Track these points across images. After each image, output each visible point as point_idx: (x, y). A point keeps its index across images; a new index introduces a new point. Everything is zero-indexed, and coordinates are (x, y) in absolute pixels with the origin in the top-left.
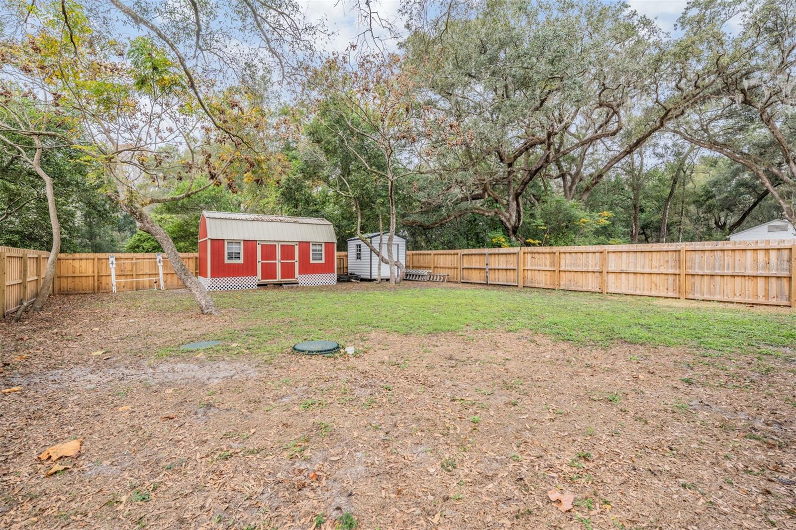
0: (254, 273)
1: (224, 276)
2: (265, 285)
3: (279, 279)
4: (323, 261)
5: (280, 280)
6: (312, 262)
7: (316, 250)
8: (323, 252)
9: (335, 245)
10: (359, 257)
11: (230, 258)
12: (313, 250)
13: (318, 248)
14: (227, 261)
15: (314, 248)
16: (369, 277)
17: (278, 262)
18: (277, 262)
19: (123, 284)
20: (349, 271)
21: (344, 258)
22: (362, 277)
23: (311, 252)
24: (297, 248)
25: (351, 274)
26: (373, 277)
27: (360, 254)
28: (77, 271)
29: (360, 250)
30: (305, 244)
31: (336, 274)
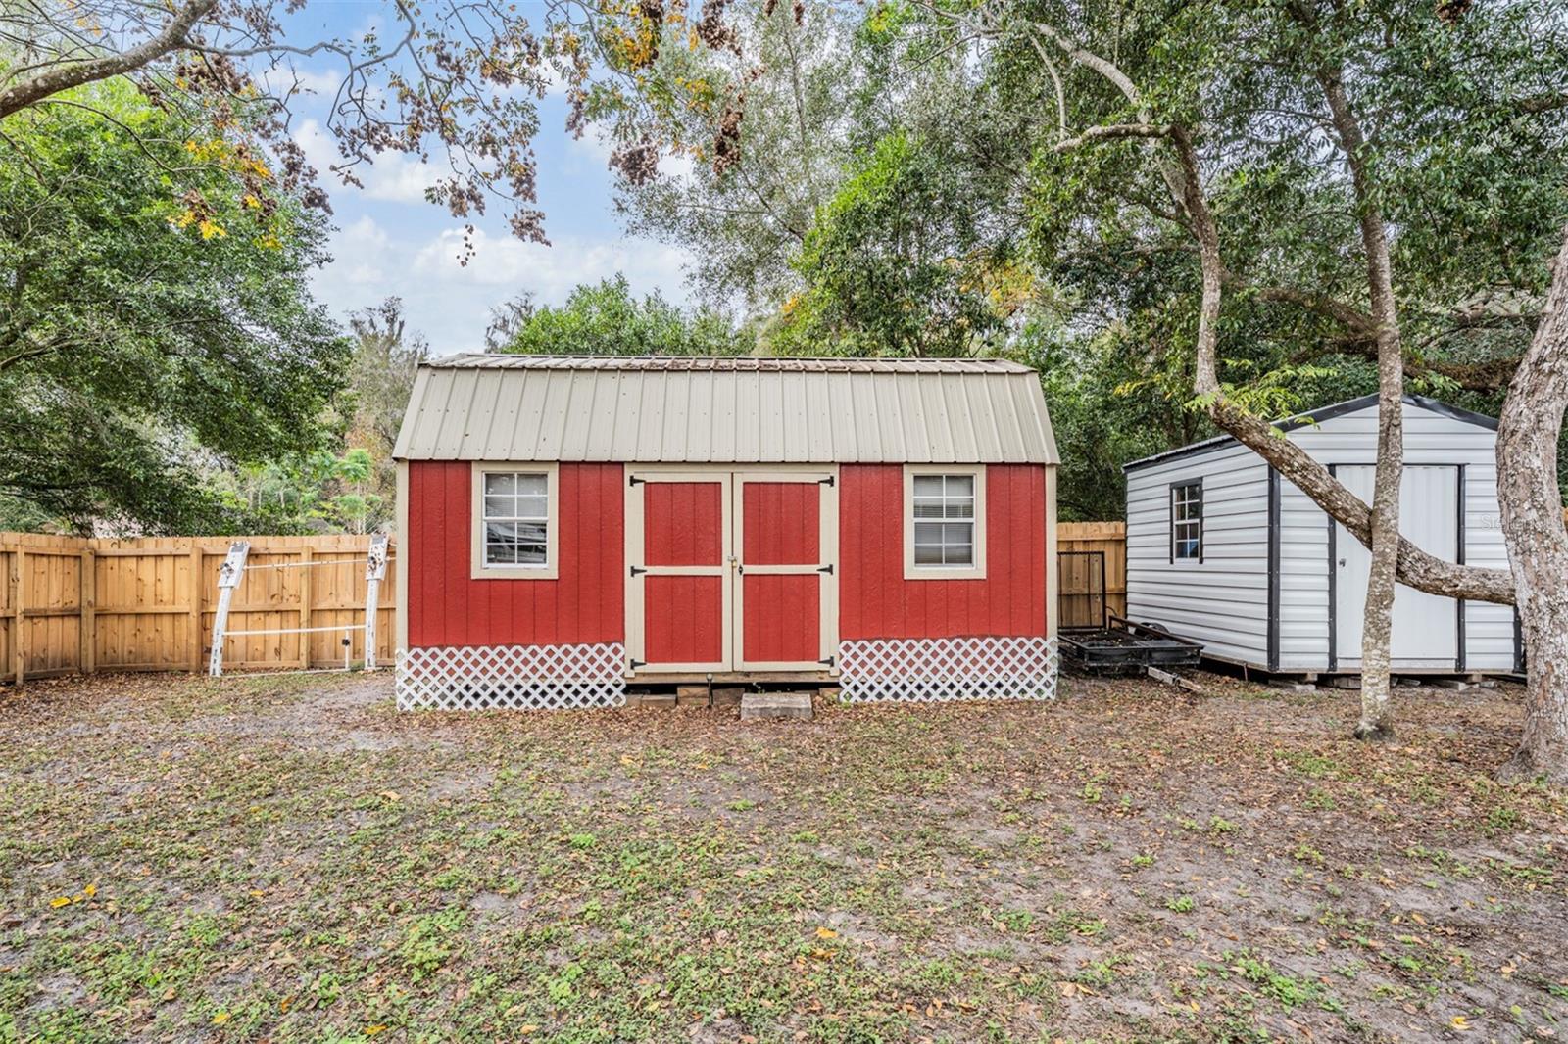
0: (612, 631)
1: (467, 638)
2: (670, 689)
3: (733, 659)
4: (978, 570)
5: (742, 666)
6: (912, 571)
7: (935, 510)
8: (980, 521)
9: (1051, 478)
10: (1188, 542)
11: (498, 548)
12: (921, 510)
13: (947, 495)
14: (481, 567)
15: (931, 496)
16: (1260, 660)
17: (731, 572)
18: (724, 570)
19: (274, 644)
20: (1136, 615)
21: (1110, 552)
22: (1211, 650)
23: (909, 521)
24: (829, 502)
25: (1143, 632)
26: (1287, 664)
27: (1196, 531)
28: (149, 596)
29: (1196, 511)
30: (874, 476)
31: (1052, 640)
